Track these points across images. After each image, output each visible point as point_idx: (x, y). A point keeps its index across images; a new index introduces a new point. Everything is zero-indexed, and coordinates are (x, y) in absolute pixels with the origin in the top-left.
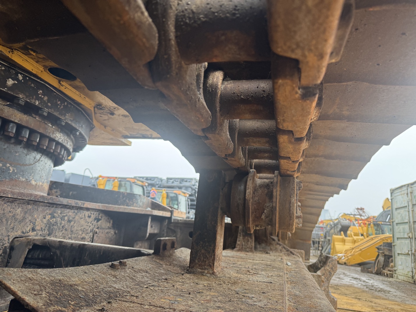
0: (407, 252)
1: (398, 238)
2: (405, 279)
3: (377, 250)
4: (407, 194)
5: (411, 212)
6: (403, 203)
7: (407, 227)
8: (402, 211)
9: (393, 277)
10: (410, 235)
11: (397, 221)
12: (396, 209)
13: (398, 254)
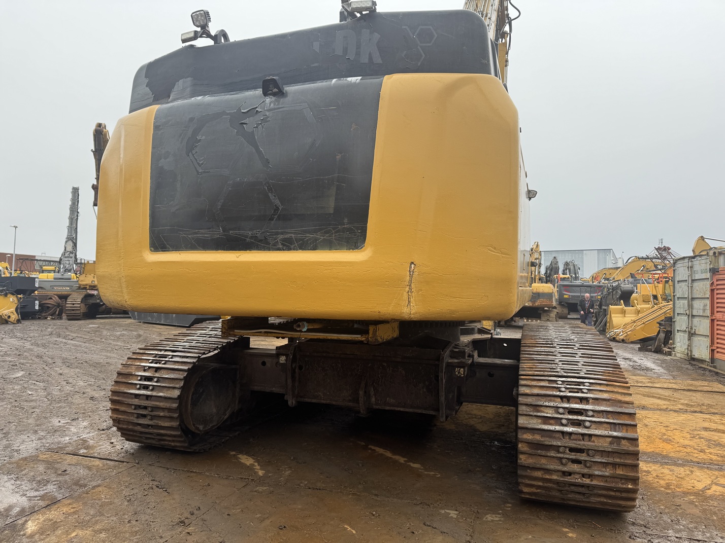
0: (685, 329)
1: (678, 314)
2: (683, 356)
3: (658, 325)
4: (688, 267)
5: (690, 287)
6: (685, 276)
7: (686, 302)
8: (683, 284)
9: (671, 355)
10: (687, 312)
11: (678, 296)
12: (678, 281)
13: (678, 330)
